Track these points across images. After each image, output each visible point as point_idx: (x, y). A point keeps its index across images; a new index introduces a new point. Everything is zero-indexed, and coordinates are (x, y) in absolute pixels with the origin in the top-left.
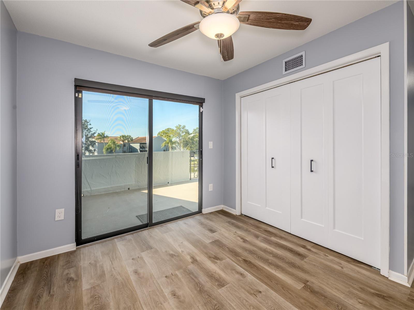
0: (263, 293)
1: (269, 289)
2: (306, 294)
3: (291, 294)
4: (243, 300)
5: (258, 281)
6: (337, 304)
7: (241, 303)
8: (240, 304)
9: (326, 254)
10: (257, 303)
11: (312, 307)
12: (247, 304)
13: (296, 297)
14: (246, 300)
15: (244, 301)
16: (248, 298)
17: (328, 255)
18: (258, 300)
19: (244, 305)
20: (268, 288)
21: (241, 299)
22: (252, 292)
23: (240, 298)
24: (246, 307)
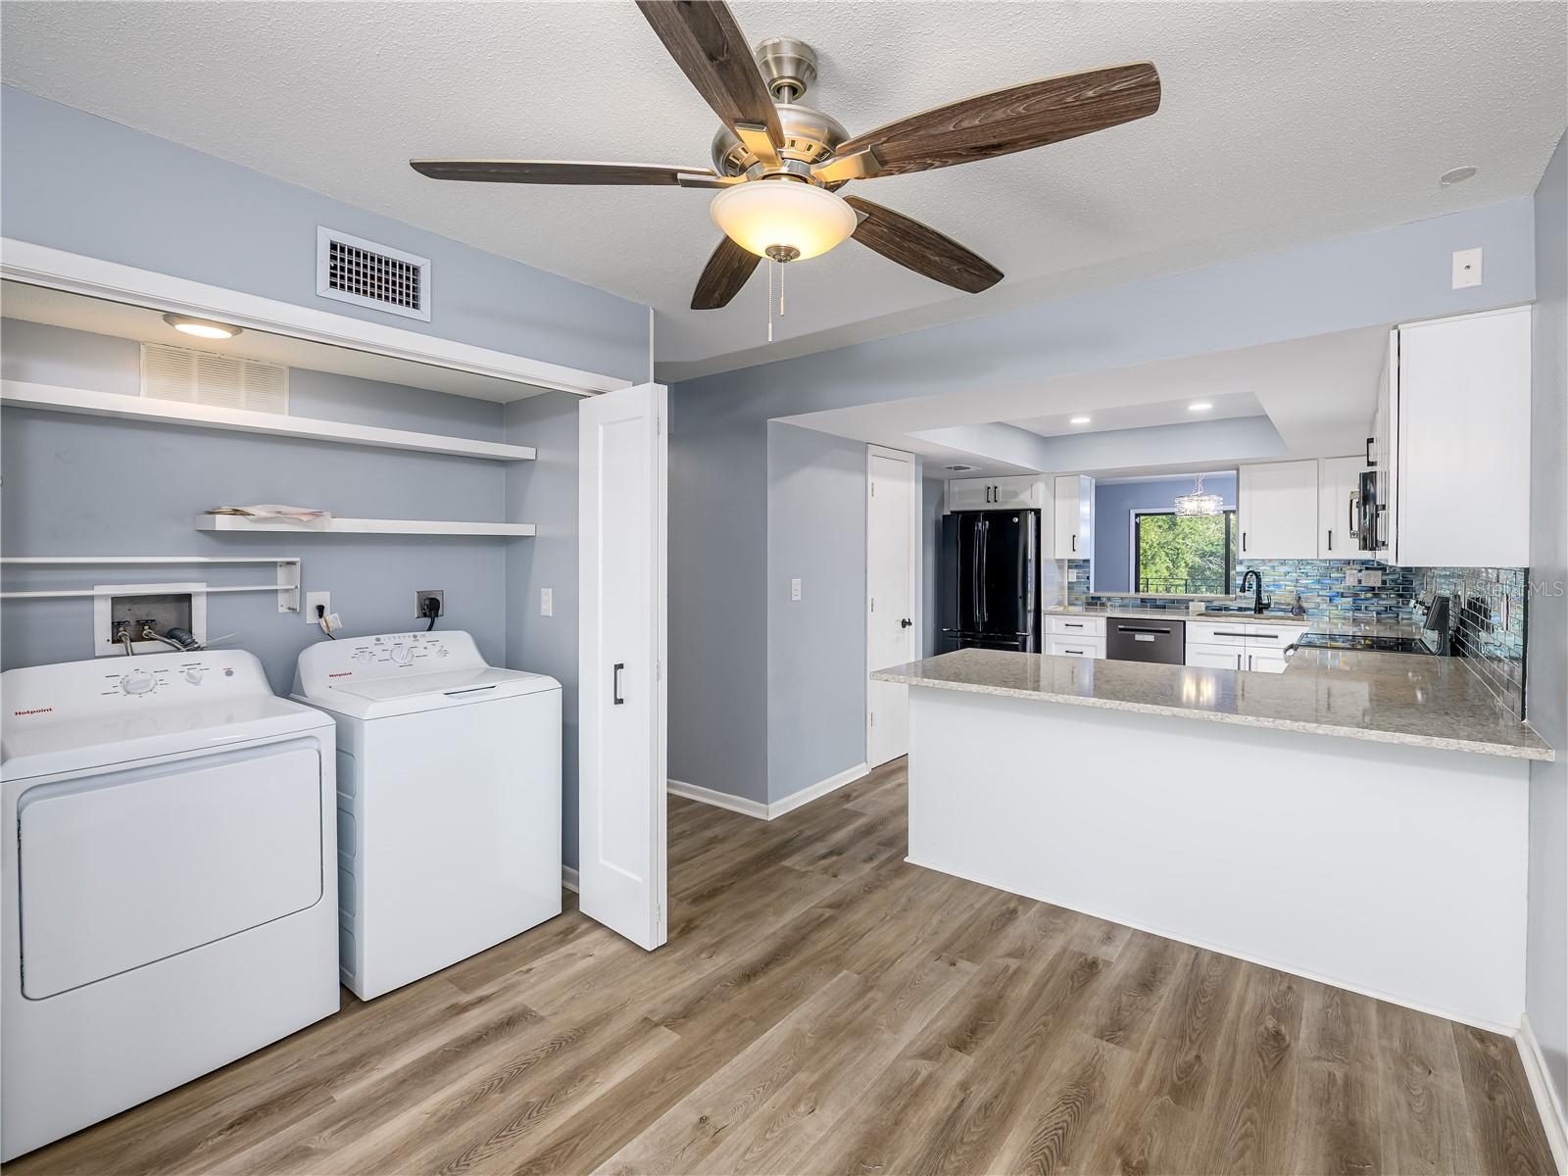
0: (707, 1112)
1: (686, 1099)
2: (697, 1027)
3: (701, 1054)
4: (745, 1161)
5: (652, 1128)
6: (719, 986)
7: (760, 1165)
8: (763, 1165)
9: (521, 969)
10: (751, 1124)
11: (737, 1022)
12: (759, 1147)
13: (710, 1044)
14: (745, 1153)
15: (748, 1156)
16: (735, 1146)
17: (527, 967)
18: (737, 1124)
19: (765, 1156)
20: (681, 1102)
21: (740, 1167)
22: (707, 1140)
23: (737, 1170)
24: (771, 1149)
